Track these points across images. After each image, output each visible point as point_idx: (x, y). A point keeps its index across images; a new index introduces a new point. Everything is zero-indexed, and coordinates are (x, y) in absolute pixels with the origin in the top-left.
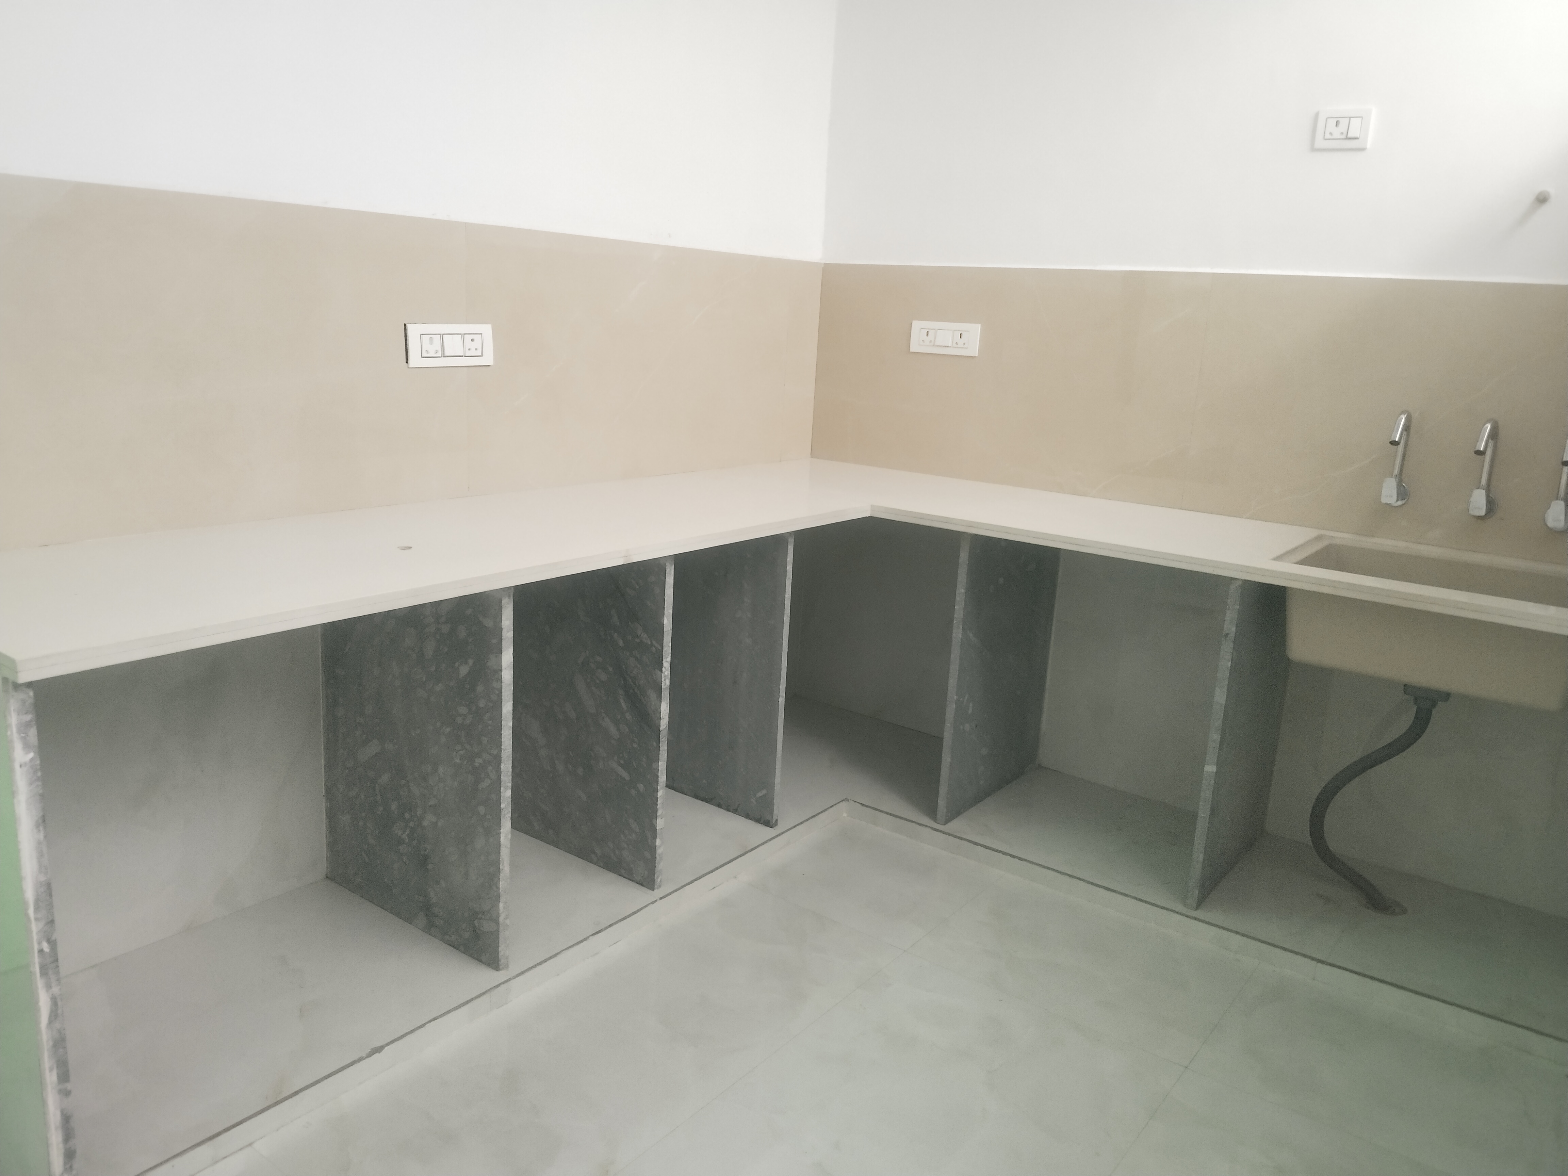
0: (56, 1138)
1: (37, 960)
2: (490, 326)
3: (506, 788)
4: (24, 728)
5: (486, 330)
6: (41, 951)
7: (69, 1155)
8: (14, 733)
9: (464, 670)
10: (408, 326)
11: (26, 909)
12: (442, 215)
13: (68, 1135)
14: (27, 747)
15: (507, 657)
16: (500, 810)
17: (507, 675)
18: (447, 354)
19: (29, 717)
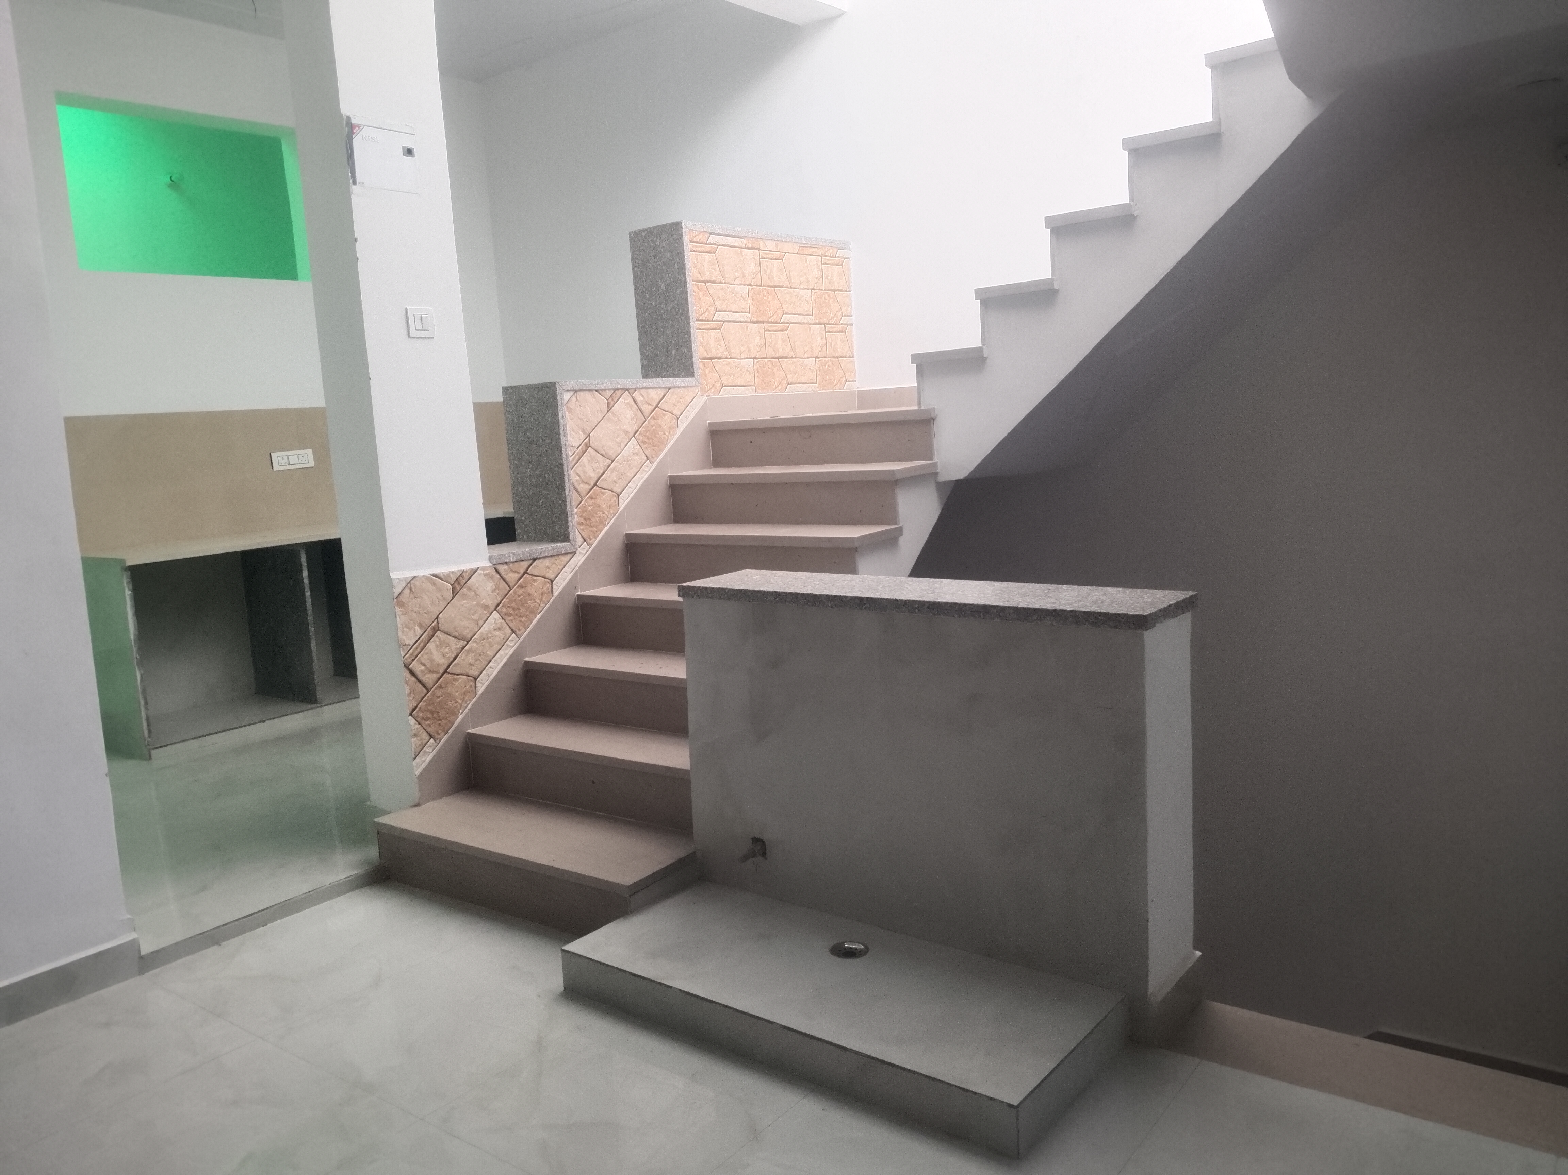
0: (145, 724)
1: (135, 660)
2: (311, 450)
3: (311, 627)
4: (128, 583)
5: (309, 452)
6: (137, 658)
7: (150, 732)
8: (125, 584)
9: (292, 583)
10: (272, 454)
11: (132, 642)
12: (283, 406)
13: (149, 724)
14: (129, 590)
15: (305, 573)
16: (309, 636)
17: (306, 581)
18: (291, 463)
19: (129, 580)
